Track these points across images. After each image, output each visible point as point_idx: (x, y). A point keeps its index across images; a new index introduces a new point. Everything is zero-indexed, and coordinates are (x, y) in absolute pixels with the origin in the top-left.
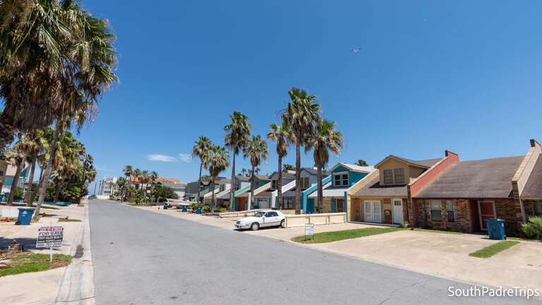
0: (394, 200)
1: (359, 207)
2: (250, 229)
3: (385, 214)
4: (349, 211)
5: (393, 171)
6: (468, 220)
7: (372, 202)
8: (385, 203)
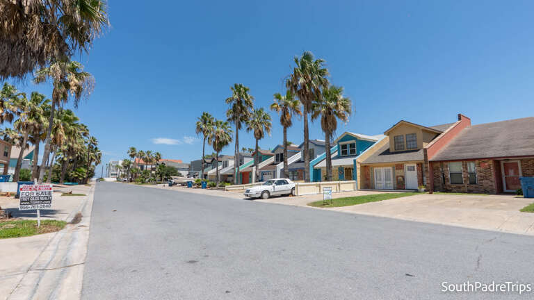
0: (407, 165)
1: (368, 175)
2: (261, 198)
3: (397, 180)
4: (359, 178)
5: (405, 136)
6: (492, 182)
7: (382, 170)
8: (397, 169)
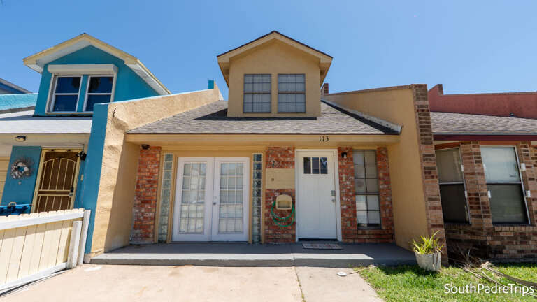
0: (300, 155)
1: (153, 182)
3: (271, 207)
4: (105, 200)
5: (274, 78)
7: (213, 166)
8: (269, 165)
